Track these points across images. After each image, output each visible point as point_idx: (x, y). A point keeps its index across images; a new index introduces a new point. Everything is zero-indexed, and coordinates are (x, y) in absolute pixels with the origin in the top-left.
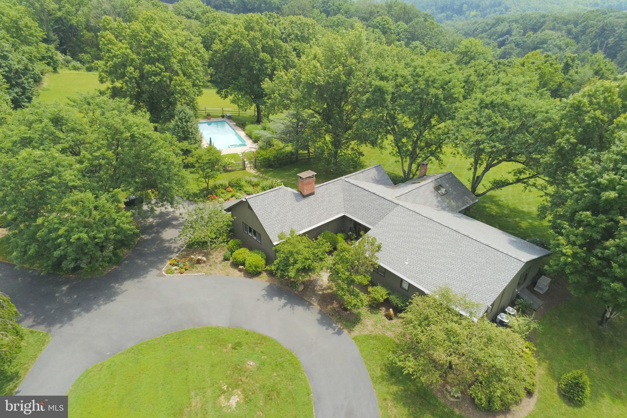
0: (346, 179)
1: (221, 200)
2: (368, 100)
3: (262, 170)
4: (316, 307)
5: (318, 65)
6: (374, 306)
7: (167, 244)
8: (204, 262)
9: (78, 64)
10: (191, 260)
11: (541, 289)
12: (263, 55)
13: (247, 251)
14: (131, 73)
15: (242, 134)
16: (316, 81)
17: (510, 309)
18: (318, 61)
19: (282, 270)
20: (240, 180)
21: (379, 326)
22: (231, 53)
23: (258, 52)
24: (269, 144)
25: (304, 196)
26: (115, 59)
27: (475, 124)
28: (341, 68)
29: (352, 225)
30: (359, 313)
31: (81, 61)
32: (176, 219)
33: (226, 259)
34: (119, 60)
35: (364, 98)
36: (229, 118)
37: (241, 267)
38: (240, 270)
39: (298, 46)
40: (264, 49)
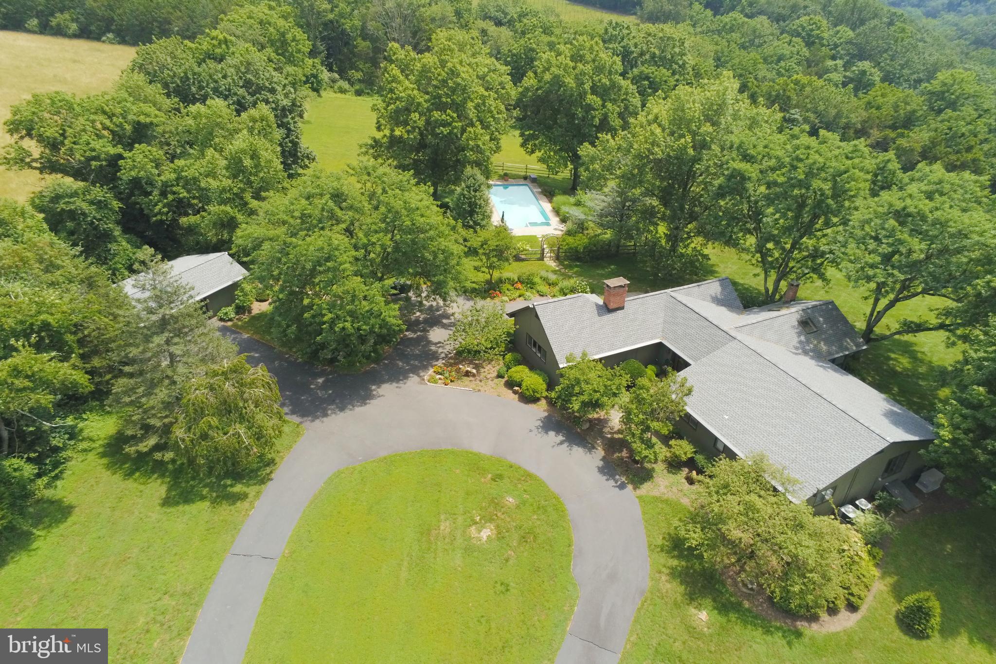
0: (673, 294)
1: (505, 298)
2: (720, 187)
3: (566, 263)
4: (600, 452)
5: (658, 131)
6: (674, 465)
7: (433, 348)
8: (474, 375)
9: (345, 85)
10: (458, 371)
11: (925, 486)
12: (591, 99)
13: (527, 370)
14: (415, 122)
15: (547, 206)
16: (653, 154)
17: (862, 503)
18: (660, 125)
19: (563, 400)
20: (533, 275)
21: (674, 489)
22: (548, 93)
23: (585, 93)
24: (581, 227)
25: (610, 311)
26: (398, 103)
27: (872, 237)
28: (689, 138)
29: (669, 357)
30: (653, 469)
31: (349, 81)
32: (447, 317)
33: (500, 376)
34: (403, 104)
35: (716, 183)
36: (534, 181)
37: (516, 388)
38: (515, 392)
39: (653, 73)
40: (594, 90)
